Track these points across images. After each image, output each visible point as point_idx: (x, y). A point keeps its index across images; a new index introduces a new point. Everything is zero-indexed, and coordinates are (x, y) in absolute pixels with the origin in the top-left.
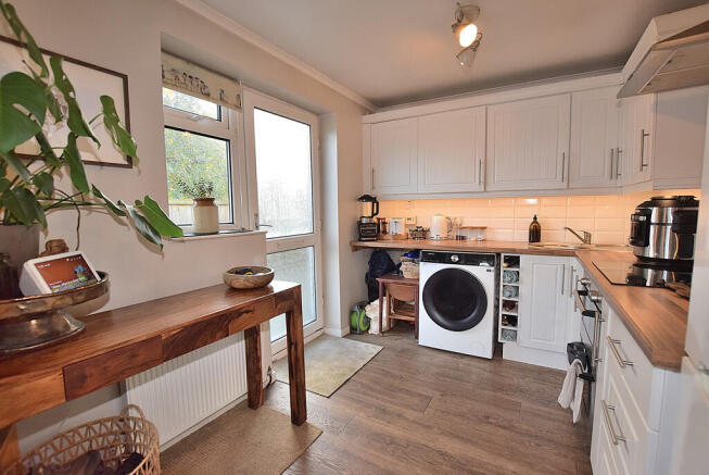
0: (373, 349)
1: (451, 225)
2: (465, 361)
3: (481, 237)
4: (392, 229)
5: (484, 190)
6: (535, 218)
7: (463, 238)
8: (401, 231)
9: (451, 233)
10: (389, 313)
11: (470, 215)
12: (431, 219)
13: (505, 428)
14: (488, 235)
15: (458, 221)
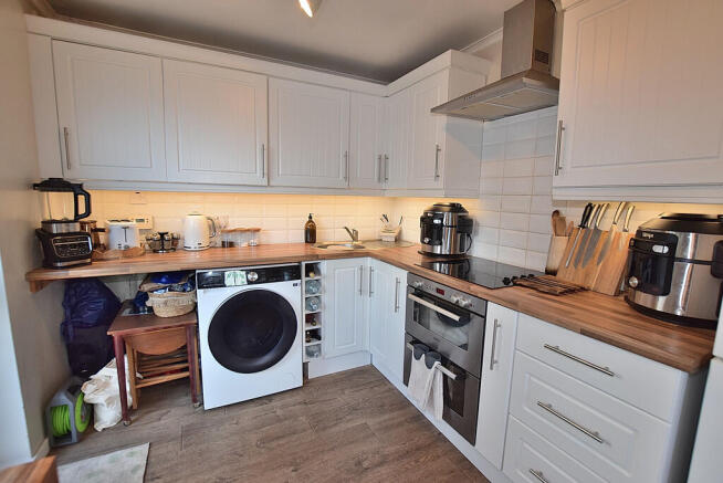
0: (135, 457)
1: (213, 227)
2: (276, 403)
3: (254, 241)
4: (118, 241)
5: (268, 185)
6: (310, 217)
7: (231, 245)
8: (135, 241)
9: (213, 239)
10: (137, 381)
11: (237, 214)
12: (183, 221)
13: (381, 464)
14: (263, 238)
15: (222, 222)
